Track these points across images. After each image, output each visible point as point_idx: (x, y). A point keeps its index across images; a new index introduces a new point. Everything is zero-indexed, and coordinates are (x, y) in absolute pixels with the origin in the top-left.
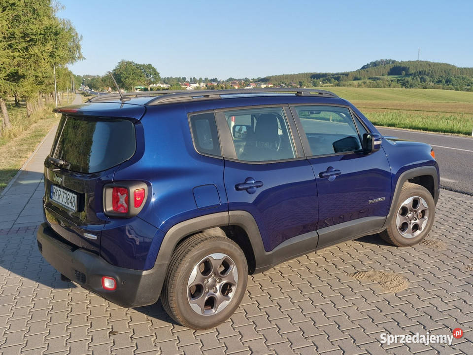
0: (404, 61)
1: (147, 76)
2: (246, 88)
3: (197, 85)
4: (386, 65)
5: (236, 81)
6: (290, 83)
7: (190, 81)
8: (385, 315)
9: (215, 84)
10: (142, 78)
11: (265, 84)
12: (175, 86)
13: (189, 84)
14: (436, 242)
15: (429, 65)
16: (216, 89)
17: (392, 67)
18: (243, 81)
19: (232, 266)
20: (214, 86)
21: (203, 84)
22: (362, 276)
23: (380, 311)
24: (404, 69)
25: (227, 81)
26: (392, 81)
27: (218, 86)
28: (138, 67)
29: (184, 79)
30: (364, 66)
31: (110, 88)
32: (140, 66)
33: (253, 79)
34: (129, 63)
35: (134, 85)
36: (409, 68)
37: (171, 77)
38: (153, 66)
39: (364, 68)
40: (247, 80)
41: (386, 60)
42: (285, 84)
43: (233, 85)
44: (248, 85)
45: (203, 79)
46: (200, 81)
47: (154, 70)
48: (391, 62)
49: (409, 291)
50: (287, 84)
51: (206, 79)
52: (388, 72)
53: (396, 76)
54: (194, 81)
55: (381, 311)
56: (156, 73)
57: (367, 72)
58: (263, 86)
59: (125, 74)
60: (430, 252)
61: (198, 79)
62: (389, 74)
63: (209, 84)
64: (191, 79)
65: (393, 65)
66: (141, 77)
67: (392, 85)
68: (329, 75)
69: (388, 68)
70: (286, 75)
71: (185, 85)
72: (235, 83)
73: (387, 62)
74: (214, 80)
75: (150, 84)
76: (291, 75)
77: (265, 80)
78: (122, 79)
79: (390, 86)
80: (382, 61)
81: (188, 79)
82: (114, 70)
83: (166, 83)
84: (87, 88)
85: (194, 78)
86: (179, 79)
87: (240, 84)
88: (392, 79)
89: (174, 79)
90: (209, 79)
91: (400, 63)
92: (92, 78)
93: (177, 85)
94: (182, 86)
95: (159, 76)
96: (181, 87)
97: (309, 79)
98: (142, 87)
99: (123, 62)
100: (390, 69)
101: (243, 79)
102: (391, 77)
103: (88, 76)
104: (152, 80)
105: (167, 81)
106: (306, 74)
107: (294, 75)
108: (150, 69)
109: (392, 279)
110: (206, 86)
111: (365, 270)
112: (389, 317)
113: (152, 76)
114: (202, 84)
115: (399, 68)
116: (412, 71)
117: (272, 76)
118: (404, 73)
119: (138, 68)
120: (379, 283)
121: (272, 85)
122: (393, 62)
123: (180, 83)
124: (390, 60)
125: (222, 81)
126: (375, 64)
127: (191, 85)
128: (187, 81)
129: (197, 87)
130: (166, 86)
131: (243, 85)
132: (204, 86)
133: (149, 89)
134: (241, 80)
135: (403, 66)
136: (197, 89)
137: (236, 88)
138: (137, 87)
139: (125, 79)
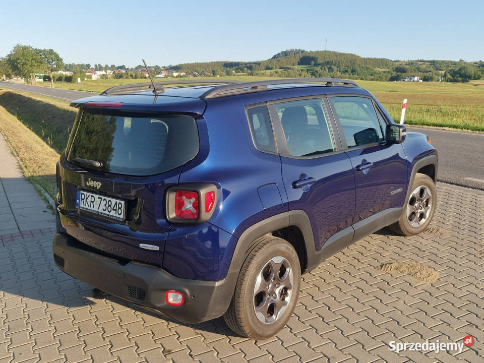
0: (313, 51)
2: (156, 76)
3: (103, 72)
4: (296, 55)
6: (203, 72)
7: (94, 68)
9: (124, 71)
10: (43, 65)
11: (177, 72)
12: (79, 73)
13: (94, 71)
14: (438, 230)
15: (336, 55)
16: (124, 77)
17: (301, 57)
18: (153, 69)
19: (288, 269)
20: (122, 74)
21: (110, 71)
22: (390, 268)
24: (313, 59)
25: (136, 68)
26: (302, 70)
27: (127, 74)
28: (38, 52)
29: (88, 66)
30: (275, 56)
31: (4, 76)
32: (40, 51)
33: (164, 67)
35: (33, 72)
36: (317, 58)
37: (73, 64)
38: (55, 51)
39: (275, 57)
40: (157, 68)
41: (296, 49)
42: (198, 73)
43: (143, 72)
44: (159, 73)
45: (110, 66)
46: (107, 68)
47: (57, 56)
48: (300, 52)
50: (200, 72)
51: (113, 66)
52: (298, 62)
53: (305, 66)
54: (99, 68)
55: (428, 303)
56: (59, 60)
57: (279, 61)
58: (175, 74)
59: (22, 60)
60: (438, 239)
61: (104, 66)
62: (299, 64)
63: (117, 72)
64: (96, 66)
65: (303, 54)
66: (41, 63)
67: (303, 75)
68: (242, 64)
69: (298, 59)
70: (198, 64)
71: (89, 72)
72: (145, 71)
73: (297, 52)
74: (122, 67)
75: (52, 71)
76: (203, 63)
77: (177, 68)
78: (19, 66)
79: (300, 75)
80: (292, 51)
81: (93, 66)
82: (9, 56)
83: (68, 70)
85: (99, 65)
86: (82, 66)
87: (150, 71)
88: (302, 69)
89: (76, 65)
90: (116, 66)
91: (309, 53)
93: (81, 72)
94: (87, 74)
95: (62, 62)
96: (85, 74)
97: (222, 68)
98: (42, 75)
99: (19, 46)
100: (300, 59)
101: (153, 67)
102: (301, 67)
104: (55, 66)
105: (68, 68)
106: (219, 62)
107: (206, 63)
108: (51, 55)
109: (420, 270)
110: (114, 73)
111: (389, 262)
113: (54, 63)
114: (108, 71)
115: (309, 57)
116: (320, 61)
117: (184, 64)
118: (313, 62)
120: (410, 274)
121: (185, 74)
122: (303, 51)
123: (84, 70)
124: (299, 50)
125: (130, 68)
126: (285, 54)
127: (97, 72)
128: (92, 69)
129: (104, 75)
130: (68, 74)
131: (154, 73)
132: (112, 73)
133: (51, 77)
134: (151, 67)
135: (311, 55)
136: (104, 77)
137: (147, 75)
138: (36, 74)
139: (23, 65)
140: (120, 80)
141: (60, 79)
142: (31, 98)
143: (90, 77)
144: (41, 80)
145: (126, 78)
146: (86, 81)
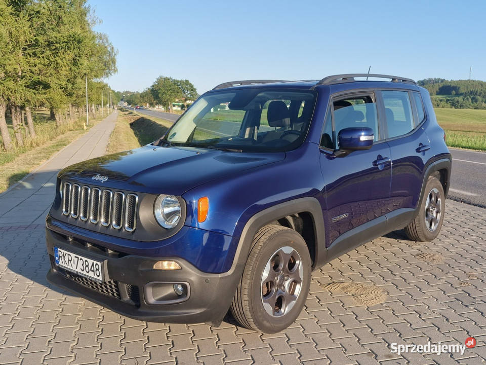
0: (455, 80)
1: (184, 92)
4: (435, 84)
8: (346, 330)
10: (179, 94)
14: (434, 256)
15: (481, 84)
17: (441, 86)
23: (343, 325)
24: (454, 88)
26: (441, 101)
28: (176, 82)
31: (148, 104)
32: (178, 81)
34: (166, 79)
35: (171, 101)
36: (459, 88)
38: (190, 82)
41: (435, 79)
47: (192, 86)
48: (440, 82)
49: (384, 305)
52: (437, 92)
53: (445, 96)
56: (193, 90)
59: (162, 90)
60: (424, 265)
62: (438, 94)
65: (442, 84)
66: (178, 92)
67: (441, 106)
69: (437, 88)
73: (436, 81)
75: (186, 100)
78: (160, 95)
79: (438, 106)
80: (430, 80)
82: (153, 86)
84: (126, 104)
88: (441, 99)
91: (450, 82)
92: (132, 94)
95: (196, 92)
98: (180, 104)
99: (161, 78)
100: (439, 89)
102: (440, 97)
103: (128, 92)
104: (189, 96)
108: (187, 85)
109: (370, 292)
111: (341, 281)
112: (350, 332)
113: (189, 92)
115: (449, 87)
116: (462, 91)
118: (454, 92)
119: (175, 84)
120: (353, 295)
122: (443, 81)
124: (439, 79)
126: (423, 83)
133: (186, 105)
135: (452, 85)
138: (174, 103)
139: (163, 94)
142: (155, 122)
144: (179, 109)
146: (220, 111)
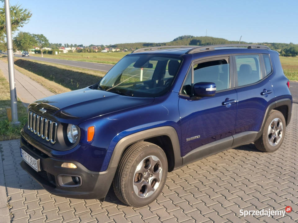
1: (40, 42)
2: (102, 51)
4: (188, 39)
5: (95, 47)
6: (131, 49)
7: (64, 46)
9: (82, 48)
11: (115, 49)
13: (64, 48)
15: (213, 39)
16: (83, 51)
17: (191, 40)
18: (100, 47)
21: (74, 48)
24: (199, 41)
25: (90, 46)
27: (85, 50)
29: (60, 45)
30: (175, 39)
33: (107, 46)
34: (25, 33)
35: (30, 48)
36: (201, 41)
37: (51, 43)
39: (175, 40)
40: (102, 46)
41: (188, 36)
42: (127, 49)
43: (94, 49)
44: (104, 49)
45: (74, 45)
46: (72, 46)
48: (190, 37)
50: (129, 49)
52: (189, 43)
54: (67, 46)
57: (177, 42)
58: (114, 50)
59: (23, 41)
63: (78, 48)
64: (65, 45)
68: (154, 44)
69: (189, 41)
70: (128, 44)
71: (61, 48)
72: (95, 48)
73: (188, 37)
74: (81, 46)
76: (131, 44)
77: (114, 46)
80: (185, 36)
81: (63, 45)
82: (15, 38)
83: (49, 47)
85: (67, 44)
86: (57, 45)
87: (99, 48)
89: (53, 44)
90: (78, 45)
91: (196, 38)
93: (57, 48)
96: (59, 50)
97: (142, 46)
98: (34, 50)
106: (140, 43)
107: (132, 44)
110: (76, 49)
113: (43, 42)
116: (203, 43)
117: (119, 44)
118: (198, 43)
121: (119, 50)
122: (192, 37)
123: (58, 47)
124: (190, 36)
125: (86, 46)
126: (181, 38)
127: (66, 48)
128: (63, 46)
129: (70, 50)
130: (50, 49)
131: (101, 49)
132: (75, 49)
134: (99, 46)
135: (197, 39)
136: (70, 51)
137: (97, 51)
139: (24, 44)
140: (81, 53)
141: (45, 52)
143: (62, 51)
144: (34, 53)
145: (85, 52)
146: (61, 53)
